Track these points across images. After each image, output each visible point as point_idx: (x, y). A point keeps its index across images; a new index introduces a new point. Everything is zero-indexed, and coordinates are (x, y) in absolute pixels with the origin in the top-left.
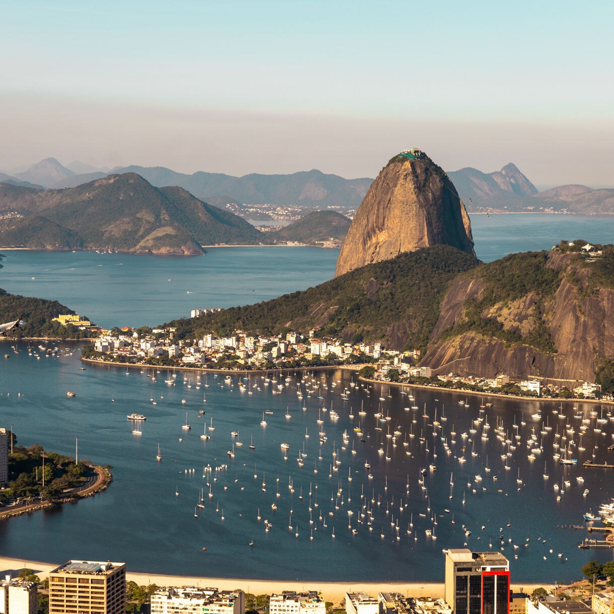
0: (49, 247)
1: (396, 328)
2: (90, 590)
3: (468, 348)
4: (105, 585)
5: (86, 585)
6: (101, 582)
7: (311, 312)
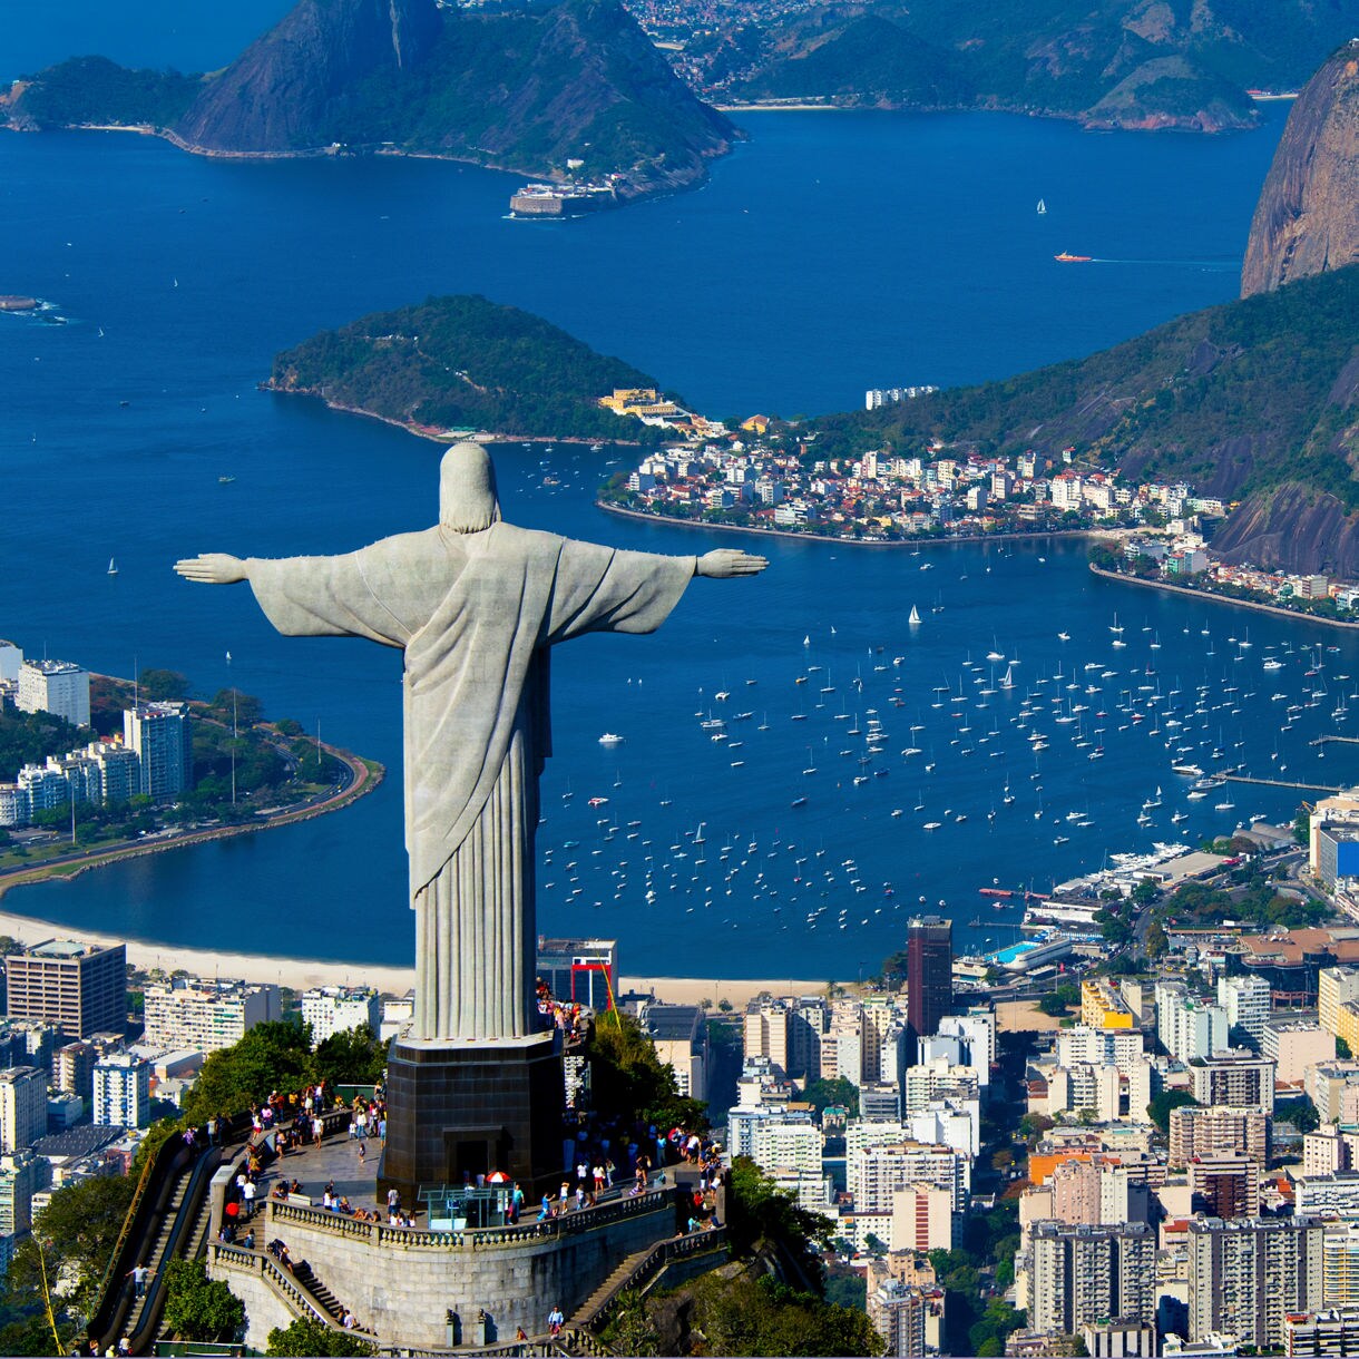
0: (884, 103)
1: (1230, 449)
2: (59, 979)
3: (1286, 512)
4: (78, 973)
5: (55, 972)
6: (73, 968)
7: (1081, 407)
